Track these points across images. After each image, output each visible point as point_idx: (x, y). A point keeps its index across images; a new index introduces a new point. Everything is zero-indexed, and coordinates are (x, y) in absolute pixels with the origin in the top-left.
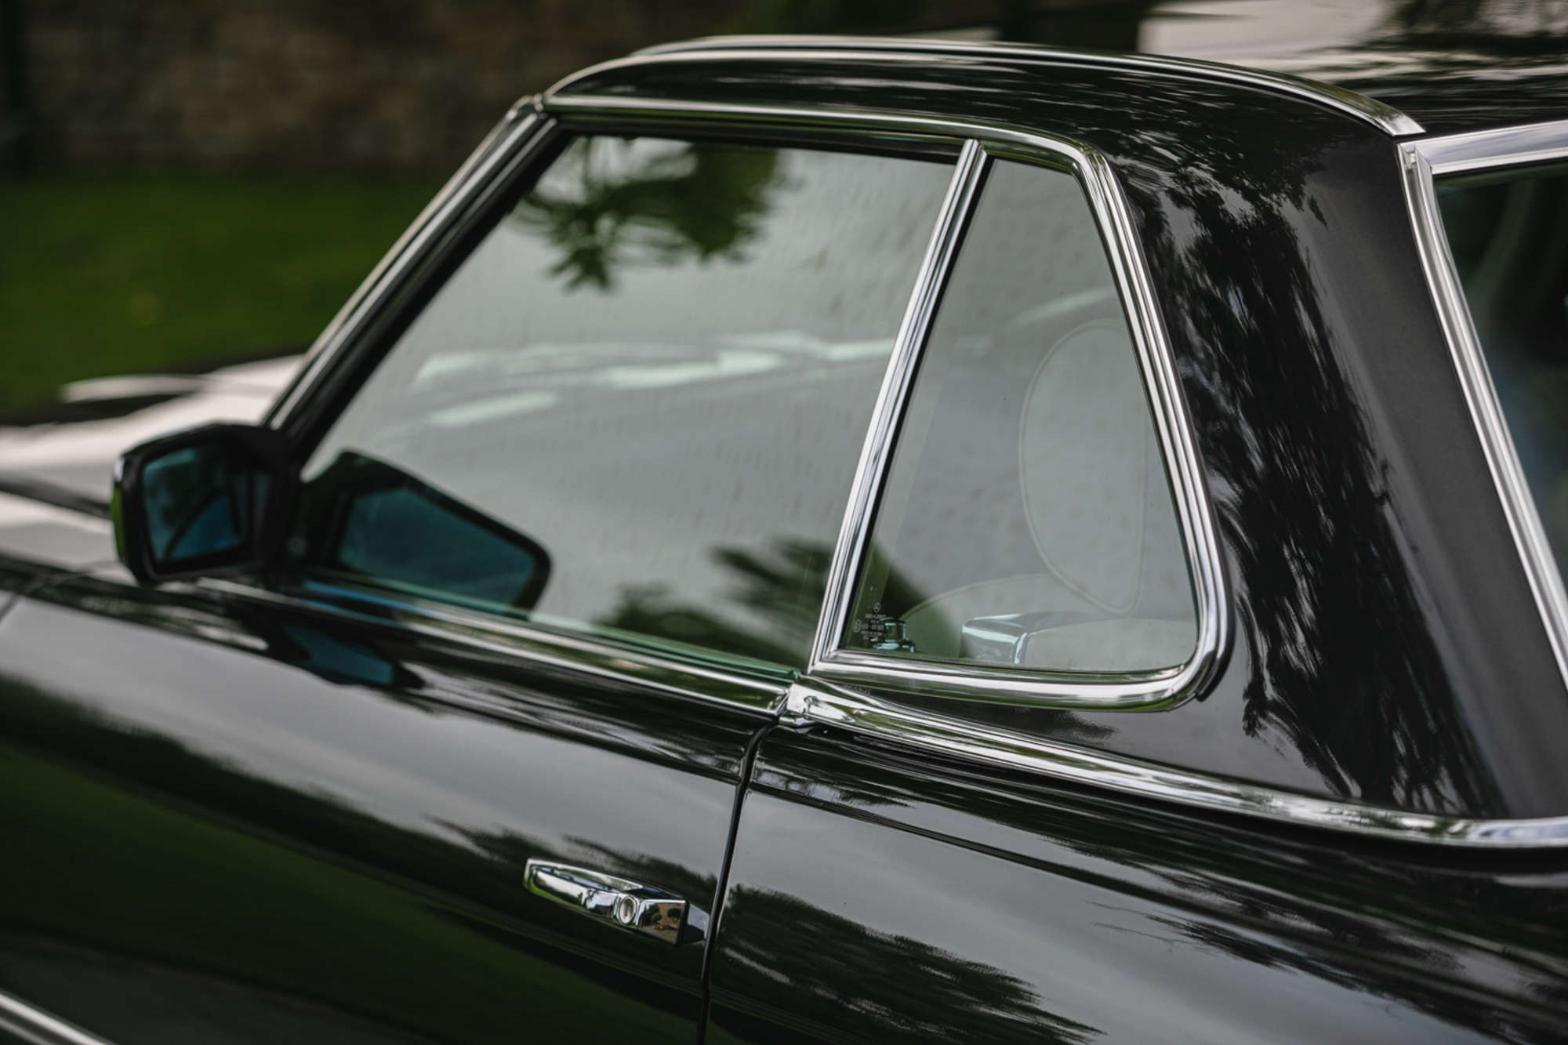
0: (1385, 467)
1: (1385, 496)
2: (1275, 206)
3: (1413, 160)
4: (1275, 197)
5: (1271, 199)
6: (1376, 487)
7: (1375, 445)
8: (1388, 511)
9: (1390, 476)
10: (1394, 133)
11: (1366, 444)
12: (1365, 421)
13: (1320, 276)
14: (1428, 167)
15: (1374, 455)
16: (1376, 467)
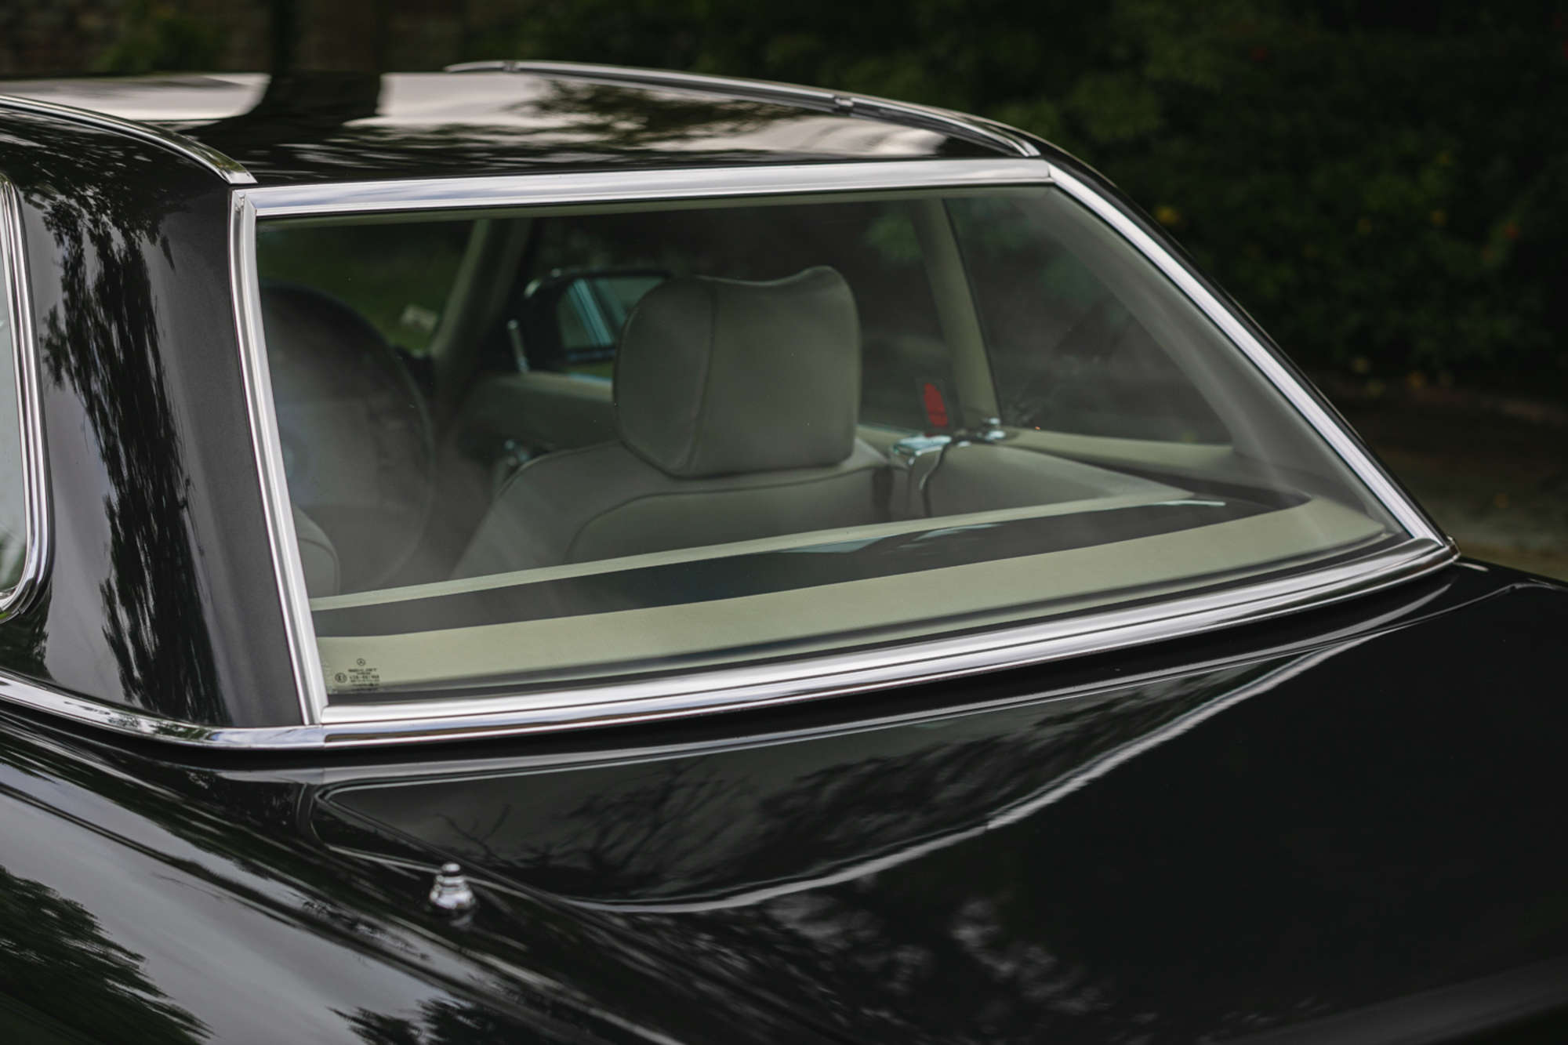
0: (188, 482)
1: (185, 503)
2: (137, 240)
3: (242, 204)
4: (138, 232)
5: (135, 234)
6: (180, 496)
7: (183, 463)
8: (185, 514)
9: (191, 487)
10: (232, 181)
11: (178, 463)
12: (179, 445)
13: (163, 319)
14: (254, 211)
15: (182, 472)
16: (182, 482)
